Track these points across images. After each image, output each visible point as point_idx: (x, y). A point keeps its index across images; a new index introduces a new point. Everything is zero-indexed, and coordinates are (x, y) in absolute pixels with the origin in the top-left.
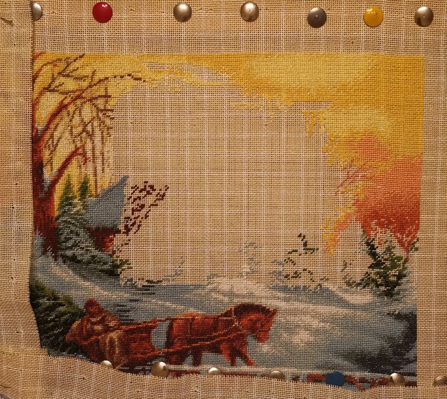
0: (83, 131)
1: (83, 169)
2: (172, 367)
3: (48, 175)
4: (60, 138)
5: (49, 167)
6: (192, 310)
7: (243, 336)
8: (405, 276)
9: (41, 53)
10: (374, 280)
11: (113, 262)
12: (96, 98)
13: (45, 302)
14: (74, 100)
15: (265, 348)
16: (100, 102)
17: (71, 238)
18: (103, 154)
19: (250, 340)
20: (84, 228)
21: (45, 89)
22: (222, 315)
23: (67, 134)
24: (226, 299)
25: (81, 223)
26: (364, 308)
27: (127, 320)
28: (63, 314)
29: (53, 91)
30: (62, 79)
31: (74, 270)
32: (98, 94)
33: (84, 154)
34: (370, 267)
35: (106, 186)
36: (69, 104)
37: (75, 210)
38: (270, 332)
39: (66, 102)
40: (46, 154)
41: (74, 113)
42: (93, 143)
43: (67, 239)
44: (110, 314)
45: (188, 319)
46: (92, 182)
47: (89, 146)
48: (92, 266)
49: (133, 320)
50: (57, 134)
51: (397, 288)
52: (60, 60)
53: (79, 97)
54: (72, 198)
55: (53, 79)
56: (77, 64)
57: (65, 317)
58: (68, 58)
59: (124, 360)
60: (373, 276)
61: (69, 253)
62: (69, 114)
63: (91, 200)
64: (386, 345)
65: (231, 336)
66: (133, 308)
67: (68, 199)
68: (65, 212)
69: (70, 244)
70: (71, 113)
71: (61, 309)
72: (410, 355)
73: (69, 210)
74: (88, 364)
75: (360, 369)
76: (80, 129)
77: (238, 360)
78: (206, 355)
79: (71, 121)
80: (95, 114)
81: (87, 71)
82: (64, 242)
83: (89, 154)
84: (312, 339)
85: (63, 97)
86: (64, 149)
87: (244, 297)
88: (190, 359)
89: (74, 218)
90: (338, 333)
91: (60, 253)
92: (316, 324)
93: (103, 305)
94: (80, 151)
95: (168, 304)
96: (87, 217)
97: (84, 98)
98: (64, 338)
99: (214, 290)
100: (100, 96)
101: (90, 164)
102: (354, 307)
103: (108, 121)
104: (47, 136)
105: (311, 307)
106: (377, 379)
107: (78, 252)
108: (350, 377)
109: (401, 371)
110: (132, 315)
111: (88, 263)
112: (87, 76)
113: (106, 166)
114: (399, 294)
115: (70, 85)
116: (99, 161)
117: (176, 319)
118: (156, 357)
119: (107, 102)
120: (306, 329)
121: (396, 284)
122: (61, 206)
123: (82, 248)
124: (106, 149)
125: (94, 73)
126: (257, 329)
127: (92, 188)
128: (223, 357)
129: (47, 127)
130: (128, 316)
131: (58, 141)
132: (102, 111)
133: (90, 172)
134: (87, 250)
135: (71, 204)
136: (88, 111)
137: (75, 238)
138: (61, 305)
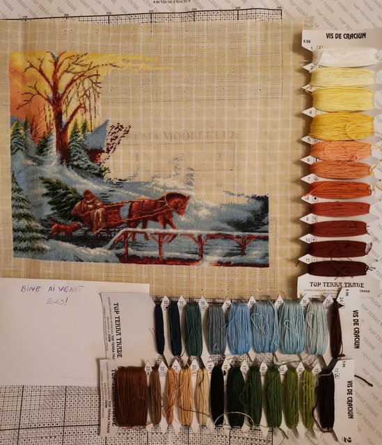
0: (85, 94)
1: (84, 116)
5: (65, 114)
9: (64, 52)
11: (100, 169)
12: (92, 76)
14: (79, 77)
15: (183, 218)
16: (94, 78)
17: (77, 155)
18: (95, 108)
19: (175, 214)
20: (84, 149)
21: (65, 71)
22: (159, 200)
25: (82, 147)
27: (107, 202)
29: (69, 72)
30: (74, 66)
33: (85, 108)
35: (97, 126)
36: (77, 79)
37: (79, 139)
40: (64, 107)
41: (80, 84)
42: (90, 101)
43: (74, 155)
44: (97, 199)
45: (141, 202)
46: (89, 123)
47: (87, 103)
48: (88, 171)
49: (110, 202)
50: (70, 96)
53: (82, 75)
54: (78, 132)
55: (70, 66)
57: (72, 200)
58: (78, 55)
61: (75, 163)
62: (76, 85)
63: (88, 133)
66: (111, 195)
67: (75, 132)
68: (73, 140)
69: (76, 158)
73: (76, 139)
76: (83, 93)
79: (78, 88)
80: (91, 85)
81: (88, 62)
82: (72, 157)
83: (88, 107)
85: (74, 75)
86: (74, 105)
87: (171, 189)
89: (78, 143)
91: (70, 163)
94: (83, 106)
95: (130, 193)
96: (86, 143)
97: (85, 76)
98: (70, 212)
101: (88, 113)
103: (98, 89)
112: (88, 65)
113: (97, 115)
115: (78, 69)
116: (93, 112)
117: (134, 202)
118: (122, 223)
119: (97, 78)
122: (72, 136)
123: (83, 161)
124: (97, 105)
125: (91, 63)
127: (89, 127)
129: (65, 92)
131: (71, 100)
132: (94, 83)
133: (88, 118)
134: (86, 162)
135: (77, 135)
136: (87, 83)
138: (70, 193)
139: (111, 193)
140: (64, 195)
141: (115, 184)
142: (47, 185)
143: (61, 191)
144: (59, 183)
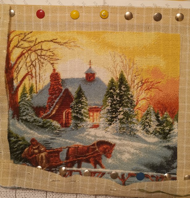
0: (31, 64)
1: (31, 81)
2: (68, 169)
3: (15, 83)
4: (21, 67)
5: (16, 80)
6: (78, 143)
7: (100, 155)
8: (172, 130)
9: (14, 31)
10: (158, 132)
11: (43, 122)
12: (37, 50)
13: (13, 139)
14: (27, 51)
15: (110, 161)
16: (39, 52)
17: (25, 111)
18: (40, 74)
19: (103, 157)
20: (31, 107)
21: (15, 46)
22: (91, 146)
23: (24, 66)
24: (93, 139)
25: (30, 105)
26: (154, 144)
27: (49, 148)
28: (21, 145)
29: (19, 47)
30: (22, 42)
31: (26, 125)
32: (38, 48)
33: (31, 75)
34: (156, 126)
35: (41, 88)
36: (25, 53)
37: (27, 99)
38: (112, 154)
39: (24, 52)
40: (15, 75)
41: (28, 56)
42: (35, 70)
43: (23, 112)
44: (41, 145)
45: (76, 147)
46: (35, 87)
47: (34, 71)
48: (34, 123)
49: (52, 148)
50: (20, 66)
51: (168, 136)
52: (22, 34)
53: (30, 50)
54: (26, 94)
55: (19, 42)
56: (29, 36)
58: (25, 33)
59: (47, 166)
60: (158, 130)
61: (24, 118)
62: (25, 57)
63: (34, 95)
64: (163, 160)
65: (95, 155)
66: (51, 142)
67: (24, 94)
68: (23, 100)
69: (24, 114)
70: (26, 57)
71: (20, 142)
72: (174, 165)
73: (25, 99)
74: (31, 168)
75: (151, 171)
76: (30, 64)
77: (98, 166)
78: (84, 164)
79: (26, 60)
80: (36, 57)
81: (34, 39)
82: (22, 113)
83: (34, 75)
84: (130, 157)
85: (23, 50)
86: (23, 73)
87: (101, 137)
88: (76, 165)
89: (26, 102)
90: (142, 155)
91: (20, 118)
92: (132, 150)
93: (38, 141)
94: (30, 73)
95: (67, 140)
96: (32, 102)
97: (32, 50)
98: (21, 156)
99: (88, 134)
100: (39, 49)
101: (34, 79)
102: (149, 143)
103: (42, 60)
104: (16, 67)
105: (131, 143)
106: (159, 176)
107: (28, 117)
108: (147, 175)
109: (170, 172)
110: (51, 145)
111: (33, 122)
112: (33, 41)
113: (41, 80)
114: (169, 138)
115: (26, 45)
116: (38, 78)
117: (71, 147)
118: (61, 165)
119: (42, 52)
120: (128, 153)
121: (168, 133)
122: (21, 97)
123: (30, 116)
124: (41, 72)
125: (36, 39)
126: (106, 152)
127: (35, 89)
128: (91, 165)
129: (16, 63)
130: (49, 146)
131: (20, 69)
132: (39, 55)
133: (34, 82)
134: (32, 117)
135: (25, 96)
136: (33, 56)
137: (27, 111)
138: (20, 141)
139: (52, 140)
141: (55, 134)
144: (11, 133)
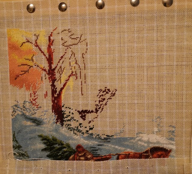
17: (70, 115)
22: (144, 153)
28: (65, 152)
44: (88, 152)
45: (126, 154)
69: (69, 118)
71: (65, 149)
82: (66, 117)
107: (73, 122)
117: (121, 154)
123: (75, 120)
139: (100, 147)
140: (60, 149)
141: (103, 140)
142: (45, 141)
143: (57, 146)
144: (55, 140)
